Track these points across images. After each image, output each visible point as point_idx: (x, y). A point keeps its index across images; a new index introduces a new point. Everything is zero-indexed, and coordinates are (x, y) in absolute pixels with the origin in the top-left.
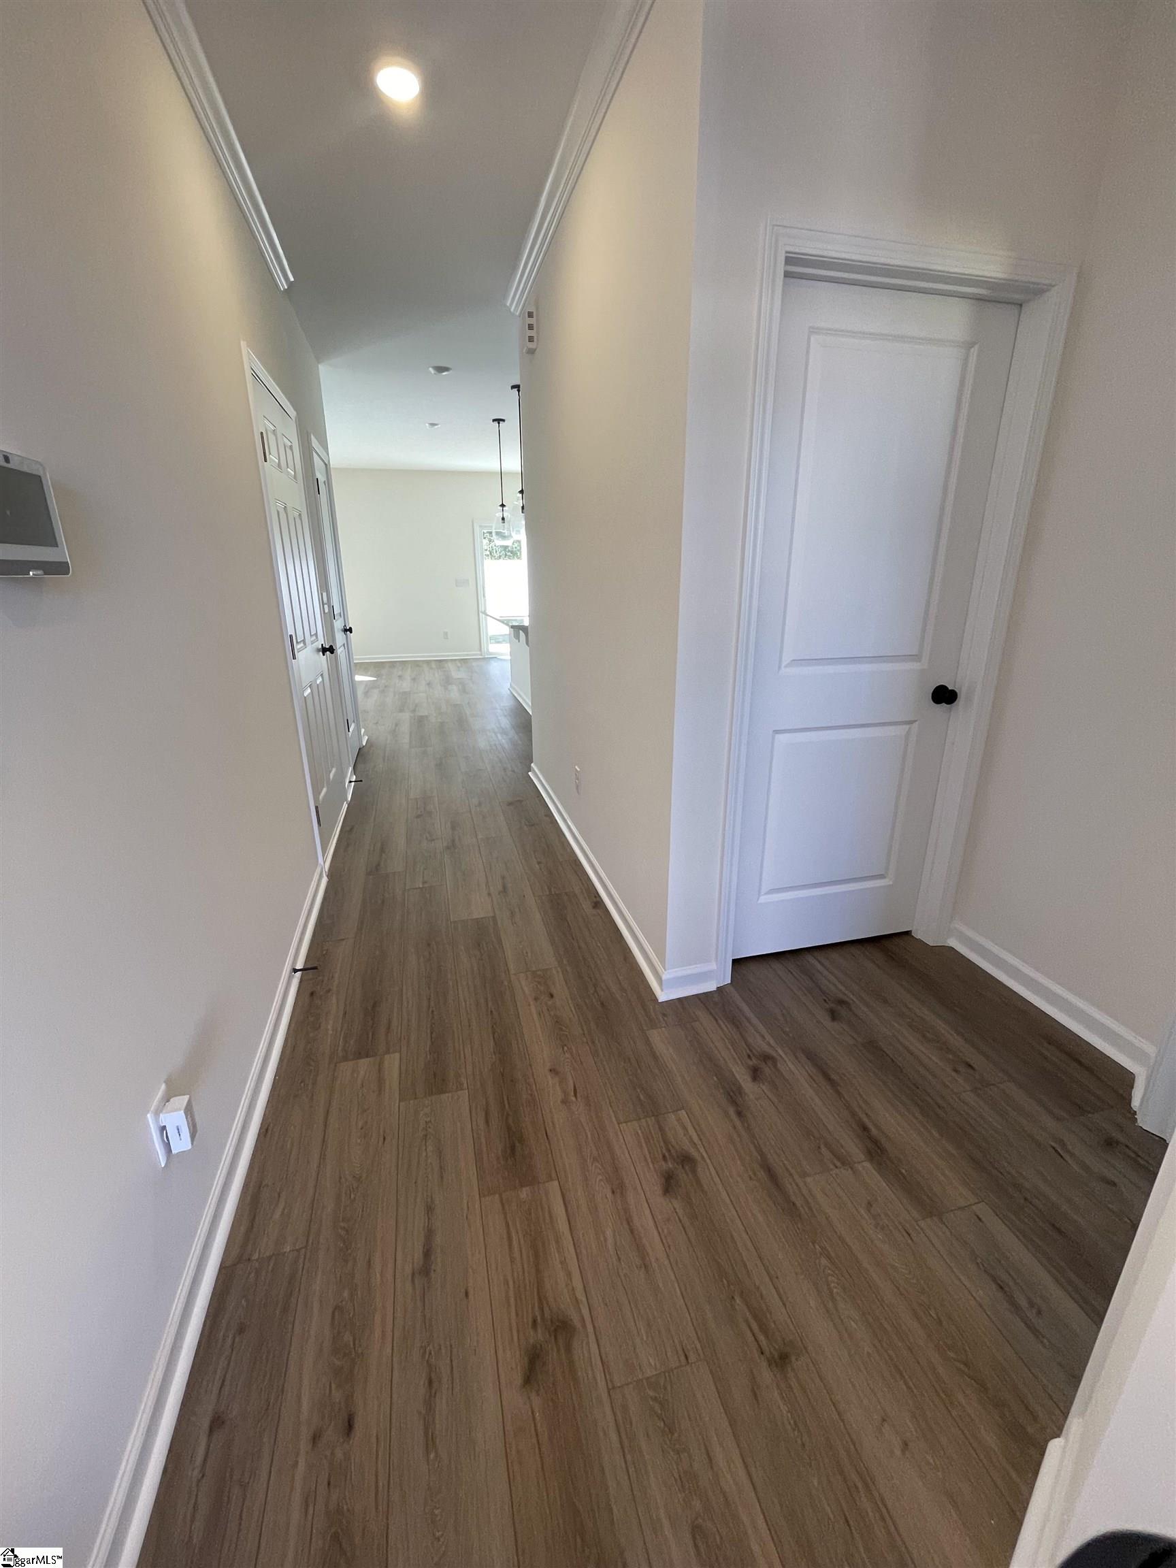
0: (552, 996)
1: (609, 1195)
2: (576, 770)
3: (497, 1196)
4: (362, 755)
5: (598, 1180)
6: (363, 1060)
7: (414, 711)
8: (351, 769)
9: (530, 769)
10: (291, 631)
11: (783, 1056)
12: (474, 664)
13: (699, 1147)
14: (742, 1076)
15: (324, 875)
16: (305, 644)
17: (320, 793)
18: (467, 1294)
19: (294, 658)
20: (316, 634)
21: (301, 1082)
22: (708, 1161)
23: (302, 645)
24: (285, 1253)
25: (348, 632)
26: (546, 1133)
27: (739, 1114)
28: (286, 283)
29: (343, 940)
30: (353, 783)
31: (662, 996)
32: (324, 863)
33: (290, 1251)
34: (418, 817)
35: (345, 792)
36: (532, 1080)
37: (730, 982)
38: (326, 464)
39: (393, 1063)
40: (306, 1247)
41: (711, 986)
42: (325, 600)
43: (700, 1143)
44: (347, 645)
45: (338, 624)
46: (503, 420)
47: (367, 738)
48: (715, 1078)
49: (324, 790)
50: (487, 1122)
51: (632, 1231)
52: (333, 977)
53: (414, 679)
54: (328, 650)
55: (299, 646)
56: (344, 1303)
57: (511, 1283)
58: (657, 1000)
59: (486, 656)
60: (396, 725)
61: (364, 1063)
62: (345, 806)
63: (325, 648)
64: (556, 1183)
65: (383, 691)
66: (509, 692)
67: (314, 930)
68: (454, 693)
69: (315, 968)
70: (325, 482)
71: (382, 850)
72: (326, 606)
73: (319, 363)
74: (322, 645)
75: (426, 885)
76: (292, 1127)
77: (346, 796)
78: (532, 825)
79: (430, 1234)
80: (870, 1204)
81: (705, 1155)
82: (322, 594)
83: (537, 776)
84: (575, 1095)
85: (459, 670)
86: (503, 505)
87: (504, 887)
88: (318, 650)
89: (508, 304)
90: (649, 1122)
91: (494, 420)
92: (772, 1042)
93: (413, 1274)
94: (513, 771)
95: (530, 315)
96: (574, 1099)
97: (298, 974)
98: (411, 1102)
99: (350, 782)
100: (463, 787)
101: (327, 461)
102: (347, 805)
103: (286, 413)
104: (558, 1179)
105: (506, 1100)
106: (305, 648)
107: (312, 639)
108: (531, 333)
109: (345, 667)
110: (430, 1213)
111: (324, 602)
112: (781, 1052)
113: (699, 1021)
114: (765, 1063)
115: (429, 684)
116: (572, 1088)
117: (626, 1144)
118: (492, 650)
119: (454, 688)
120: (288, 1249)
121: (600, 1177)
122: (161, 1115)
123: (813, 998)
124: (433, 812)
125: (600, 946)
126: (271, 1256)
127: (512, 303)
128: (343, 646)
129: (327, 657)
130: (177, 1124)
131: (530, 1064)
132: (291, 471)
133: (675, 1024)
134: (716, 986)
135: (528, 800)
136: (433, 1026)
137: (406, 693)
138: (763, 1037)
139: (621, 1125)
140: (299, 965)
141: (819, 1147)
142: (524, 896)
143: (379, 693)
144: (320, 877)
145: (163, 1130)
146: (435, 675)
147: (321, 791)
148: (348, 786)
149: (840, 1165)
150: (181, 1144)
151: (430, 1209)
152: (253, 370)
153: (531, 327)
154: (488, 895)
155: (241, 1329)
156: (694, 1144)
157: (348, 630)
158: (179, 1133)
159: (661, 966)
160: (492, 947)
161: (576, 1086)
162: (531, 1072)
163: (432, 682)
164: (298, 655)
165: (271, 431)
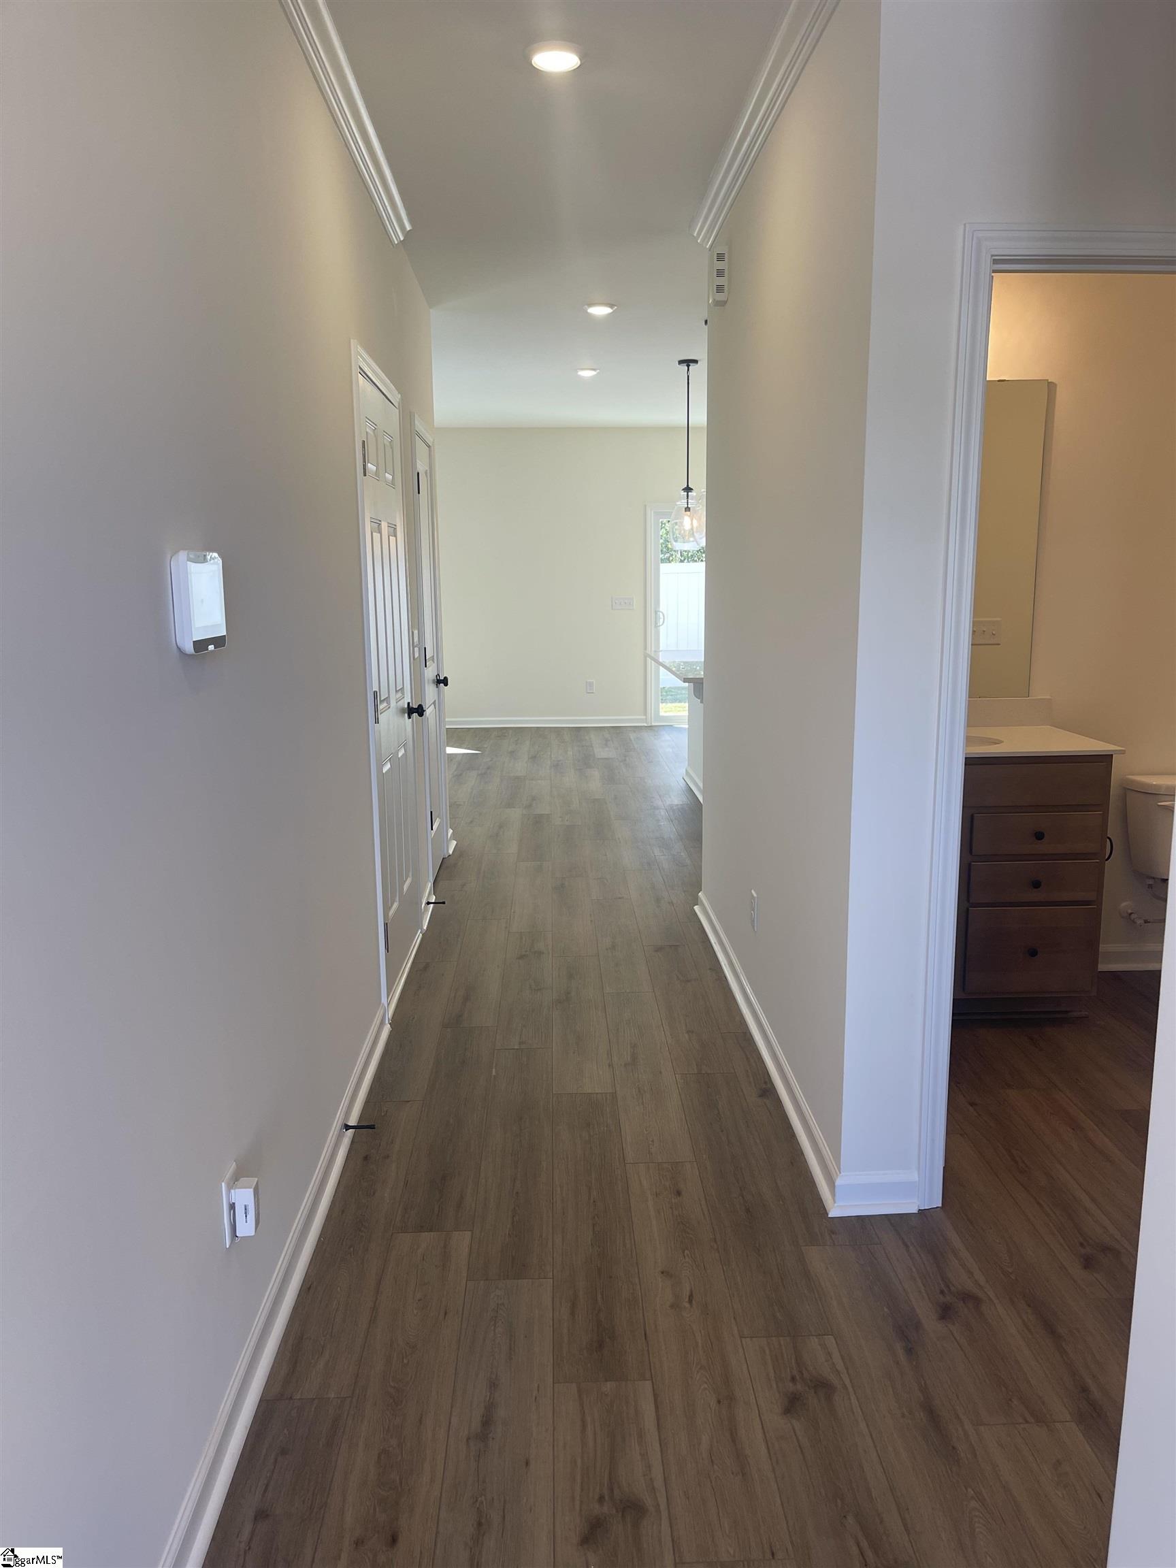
0: (679, 1193)
1: (713, 1402)
2: (753, 895)
3: (575, 1385)
4: (446, 869)
5: (702, 1387)
6: (423, 1234)
7: (529, 806)
8: (430, 885)
9: (696, 901)
10: (375, 688)
11: (993, 1299)
12: (632, 736)
13: (842, 1376)
14: (925, 1312)
15: (387, 1022)
16: (389, 703)
17: (390, 908)
18: (527, 1464)
19: (377, 721)
20: (402, 689)
21: (350, 1247)
22: (851, 1390)
23: (385, 704)
24: (329, 1398)
25: (442, 685)
26: (645, 1335)
27: (909, 1351)
28: (403, 233)
29: (408, 1102)
30: (432, 905)
31: (833, 1213)
32: (388, 1005)
33: (334, 1398)
34: (521, 957)
35: (421, 916)
36: (637, 1279)
37: (940, 1205)
38: (429, 447)
39: (462, 1242)
40: (351, 1397)
41: (910, 1206)
42: (416, 639)
43: (846, 1371)
44: (438, 704)
45: (430, 673)
46: (696, 362)
47: (455, 842)
48: (886, 1310)
49: (395, 905)
50: (573, 1314)
51: (734, 1441)
52: (393, 1139)
53: (534, 758)
54: (415, 710)
55: (382, 707)
56: (391, 1449)
57: (579, 1463)
58: (827, 1215)
59: (653, 724)
60: (501, 827)
61: (427, 1238)
62: (418, 937)
63: (412, 708)
64: (648, 1384)
65: (485, 773)
66: (682, 783)
67: (372, 1084)
68: (595, 782)
69: (372, 1127)
70: (427, 472)
71: (467, 998)
72: (416, 649)
73: (431, 308)
74: (409, 703)
75: (523, 1046)
76: (339, 1288)
77: (422, 923)
78: (688, 981)
79: (490, 1408)
80: (1059, 1463)
81: (847, 1382)
82: (413, 633)
83: (705, 914)
84: (690, 1301)
85: (606, 745)
86: (688, 489)
87: (634, 1058)
88: (402, 711)
89: (695, 235)
90: (782, 1343)
91: (681, 362)
92: (982, 1280)
93: (468, 1439)
94: (671, 903)
95: (720, 257)
96: (687, 1305)
97: (351, 1132)
98: (482, 1282)
99: (428, 903)
100: (591, 921)
101: (430, 440)
102: (421, 935)
103: (390, 401)
104: (652, 1380)
105: (599, 1296)
106: (389, 707)
107: (398, 696)
108: (720, 281)
109: (433, 735)
110: (493, 1388)
111: (415, 644)
112: (991, 1294)
113: (881, 1244)
114: (964, 1302)
115: (557, 766)
116: (688, 1294)
117: (745, 1358)
118: (662, 713)
119: (596, 773)
120: (333, 1396)
121: (706, 1386)
122: (232, 1191)
123: (1064, 1239)
124: (543, 953)
125: (758, 1141)
126: (314, 1399)
127: (699, 234)
128: (433, 705)
129: (413, 720)
130: (245, 1206)
131: (637, 1263)
132: (389, 477)
133: (846, 1245)
134: (919, 1206)
135: (688, 945)
136: (517, 1208)
137: (518, 778)
138: (970, 1274)
139: (743, 1339)
140: (353, 1121)
141: (1010, 1400)
142: (661, 1072)
143: (478, 775)
144: (382, 1023)
145: (232, 1207)
146: (569, 753)
147: (392, 905)
148: (424, 907)
149: (1033, 1421)
150: (246, 1228)
151: (493, 1385)
152: (360, 368)
153: (720, 273)
154: (609, 1066)
155: (284, 1452)
156: (837, 1370)
157: (442, 682)
158: (246, 1216)
159: (837, 1171)
160: (605, 1129)
161: (694, 1293)
162: (637, 1270)
163: (562, 764)
164: (382, 717)
165: (372, 433)
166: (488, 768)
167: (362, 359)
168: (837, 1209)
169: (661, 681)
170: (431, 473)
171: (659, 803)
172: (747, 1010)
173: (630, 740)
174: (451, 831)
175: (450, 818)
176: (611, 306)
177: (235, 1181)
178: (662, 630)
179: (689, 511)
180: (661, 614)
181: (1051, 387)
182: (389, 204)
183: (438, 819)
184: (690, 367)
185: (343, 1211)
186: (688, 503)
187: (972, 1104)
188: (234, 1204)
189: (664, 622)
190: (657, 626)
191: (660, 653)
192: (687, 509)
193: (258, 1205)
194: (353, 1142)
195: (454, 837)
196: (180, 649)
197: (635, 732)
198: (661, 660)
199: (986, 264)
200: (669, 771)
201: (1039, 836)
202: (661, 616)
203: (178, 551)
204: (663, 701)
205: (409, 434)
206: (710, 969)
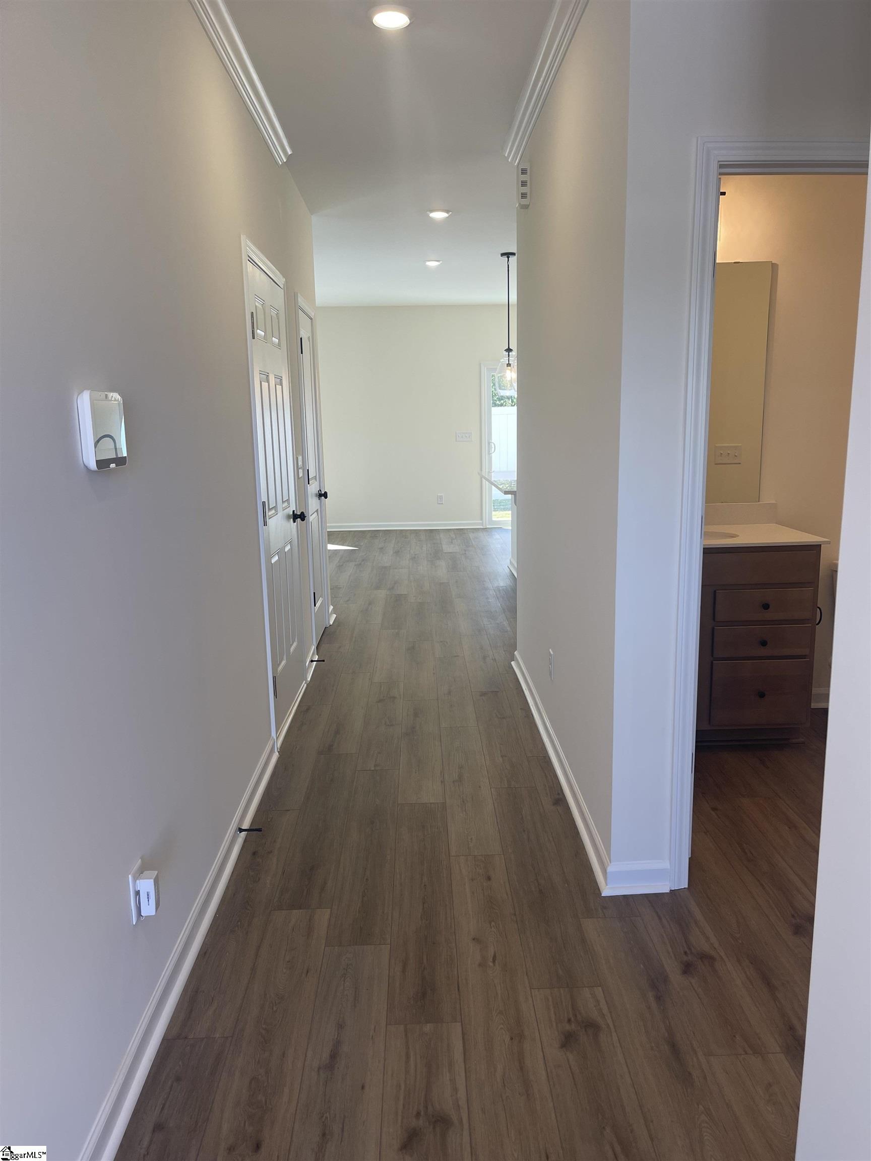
0: (489, 878)
1: (507, 1039)
2: (550, 652)
3: (402, 1026)
4: (327, 635)
5: (499, 1028)
6: (294, 911)
7: (392, 588)
8: (313, 648)
9: (513, 658)
10: (264, 499)
11: (724, 957)
12: (471, 535)
13: (606, 1018)
14: (672, 968)
15: (276, 750)
16: (276, 511)
17: (279, 665)
18: (363, 1087)
19: (265, 524)
20: (288, 500)
21: (238, 922)
23: (273, 511)
24: (215, 1038)
25: (323, 498)
26: (458, 987)
27: (658, 998)
28: (285, 157)
29: (289, 810)
30: (315, 663)
31: (606, 892)
32: (277, 738)
33: (219, 1037)
34: (380, 701)
35: (305, 671)
36: (454, 945)
37: (687, 886)
38: (311, 319)
39: (323, 917)
40: (232, 1037)
41: (663, 887)
42: (300, 463)
43: (609, 1014)
44: (321, 512)
45: (313, 488)
46: (513, 254)
47: (335, 616)
48: (642, 966)
49: (284, 663)
50: (404, 971)
51: (521, 1068)
52: (275, 841)
53: (397, 553)
54: (299, 516)
55: (270, 513)
56: (260, 1076)
57: (403, 1087)
58: (601, 894)
59: (488, 527)
60: (370, 604)
61: (297, 914)
62: (304, 686)
63: (296, 514)
64: (458, 1026)
66: (507, 571)
67: (261, 800)
68: (442, 571)
69: (260, 830)
70: (309, 338)
71: (337, 732)
72: (300, 471)
73: (312, 215)
74: (294, 511)
75: (378, 768)
76: (227, 953)
77: (306, 676)
78: (504, 718)
79: (338, 1044)
80: (770, 1085)
81: (610, 1021)
82: (297, 458)
83: (519, 668)
84: (494, 961)
85: (452, 543)
86: (509, 350)
87: (461, 776)
88: (288, 517)
89: (506, 155)
90: (562, 992)
91: (503, 255)
92: (716, 945)
93: (319, 1068)
94: (495, 660)
95: (524, 172)
96: (491, 964)
97: (244, 833)
98: (336, 948)
99: (312, 661)
100: (434, 674)
101: (312, 315)
102: (306, 685)
103: (277, 284)
104: (462, 1022)
105: (425, 957)
106: (277, 514)
107: (284, 506)
108: (524, 190)
109: (316, 535)
110: (340, 1029)
111: (300, 467)
112: (722, 954)
113: (640, 917)
114: (702, 961)
115: (414, 559)
116: (493, 954)
117: (534, 1005)
118: (494, 519)
119: (442, 564)
120: (218, 1036)
121: (502, 1026)
122: (138, 881)
123: (780, 913)
124: (396, 698)
125: (551, 839)
126: (204, 1038)
127: (509, 155)
128: (316, 513)
129: (297, 524)
130: (148, 893)
131: (455, 932)
132: (275, 340)
133: (614, 918)
134: (670, 888)
135: (505, 691)
136: (366, 891)
137: (385, 567)
138: (707, 939)
139: (532, 990)
140: (246, 825)
141: (735, 1036)
142: (480, 787)
143: (355, 565)
144: (272, 751)
145: (137, 893)
146: (423, 548)
147: (280, 662)
148: (308, 665)
149: (751, 1052)
150: (148, 909)
151: (340, 1026)
152: (249, 256)
153: (524, 184)
154: (442, 782)
155: (178, 1079)
156: (603, 1014)
157: (323, 495)
158: (148, 900)
159: (608, 861)
160: (436, 830)
161: (497, 955)
162: (454, 937)
163: (418, 557)
164: (270, 522)
165: (260, 306)
166: (363, 560)
167: (249, 248)
168: (607, 891)
169: (493, 494)
170: (313, 339)
171: (490, 586)
172: (547, 739)
173: (470, 538)
174: (331, 607)
175: (332, 597)
176: (447, 212)
177: (140, 873)
178: (494, 456)
179: (510, 366)
180: (493, 444)
181: (774, 267)
182: (273, 133)
183: (321, 598)
184: (510, 259)
185: (234, 895)
186: (509, 360)
187: (714, 809)
188: (139, 891)
189: (495, 449)
190: (489, 454)
191: (493, 474)
192: (509, 365)
193: (158, 891)
194: (245, 841)
195: (334, 611)
196: (86, 467)
197: (473, 532)
198: (493, 479)
199: (714, 167)
200: (497, 561)
201: (766, 607)
202: (493, 446)
203: (83, 391)
204: (495, 510)
205: (292, 308)
206: (521, 709)
